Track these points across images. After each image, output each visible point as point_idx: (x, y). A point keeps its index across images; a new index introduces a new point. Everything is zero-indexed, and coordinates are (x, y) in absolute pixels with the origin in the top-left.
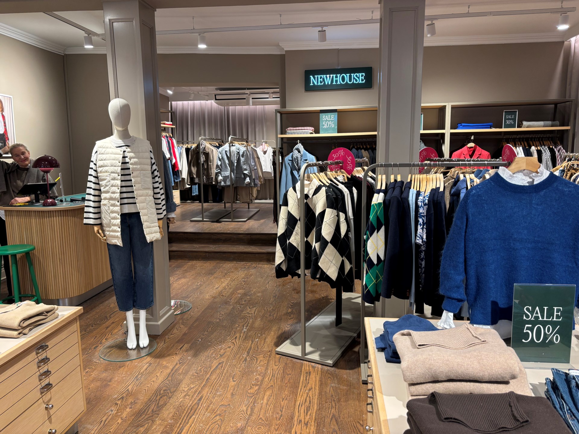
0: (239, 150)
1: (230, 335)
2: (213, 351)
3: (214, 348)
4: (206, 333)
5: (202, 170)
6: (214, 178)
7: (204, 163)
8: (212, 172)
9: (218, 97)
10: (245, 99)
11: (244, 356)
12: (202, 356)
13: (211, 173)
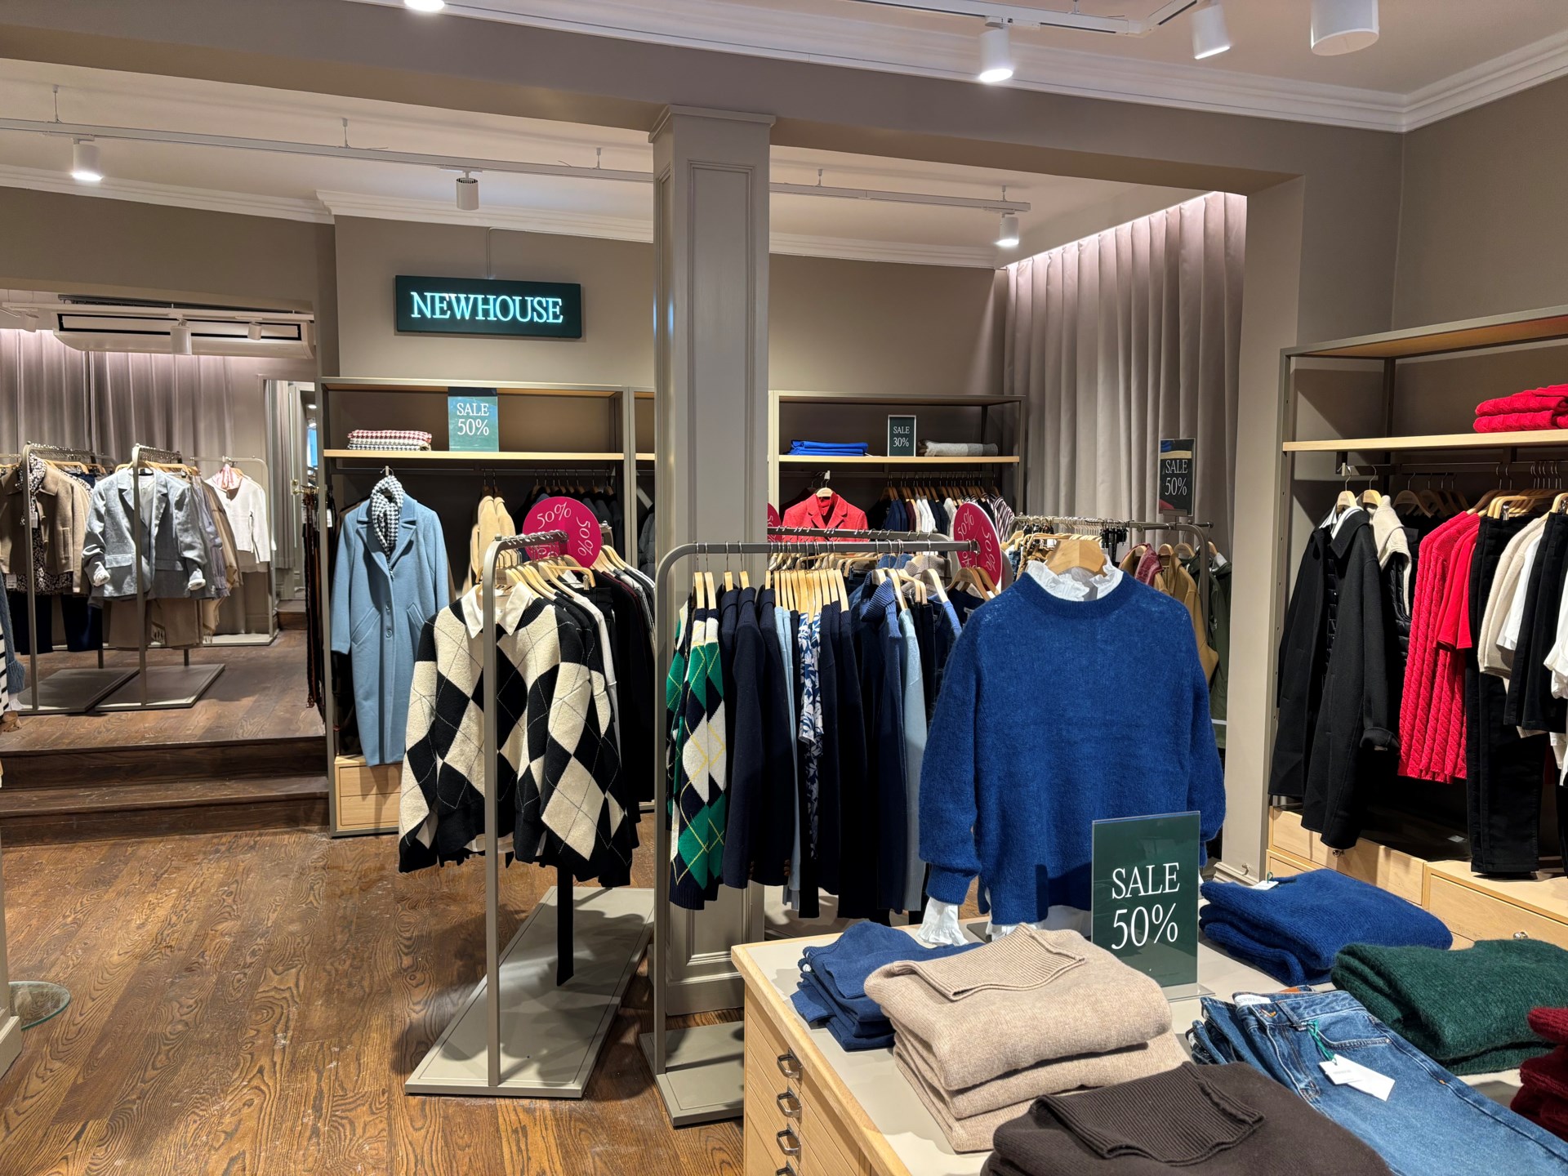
0: (165, 486)
1: (238, 1065)
2: (195, 1126)
3: (198, 1115)
4: (151, 1073)
5: (34, 549)
6: (77, 578)
7: (39, 528)
8: (71, 555)
9: (68, 322)
10: (168, 334)
11: (305, 1120)
12: (161, 1149)
13: (67, 558)
